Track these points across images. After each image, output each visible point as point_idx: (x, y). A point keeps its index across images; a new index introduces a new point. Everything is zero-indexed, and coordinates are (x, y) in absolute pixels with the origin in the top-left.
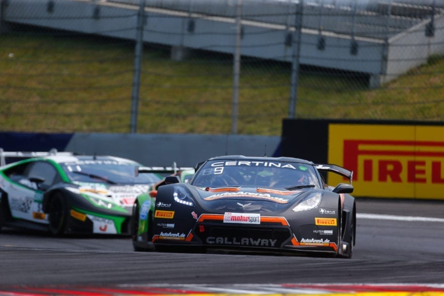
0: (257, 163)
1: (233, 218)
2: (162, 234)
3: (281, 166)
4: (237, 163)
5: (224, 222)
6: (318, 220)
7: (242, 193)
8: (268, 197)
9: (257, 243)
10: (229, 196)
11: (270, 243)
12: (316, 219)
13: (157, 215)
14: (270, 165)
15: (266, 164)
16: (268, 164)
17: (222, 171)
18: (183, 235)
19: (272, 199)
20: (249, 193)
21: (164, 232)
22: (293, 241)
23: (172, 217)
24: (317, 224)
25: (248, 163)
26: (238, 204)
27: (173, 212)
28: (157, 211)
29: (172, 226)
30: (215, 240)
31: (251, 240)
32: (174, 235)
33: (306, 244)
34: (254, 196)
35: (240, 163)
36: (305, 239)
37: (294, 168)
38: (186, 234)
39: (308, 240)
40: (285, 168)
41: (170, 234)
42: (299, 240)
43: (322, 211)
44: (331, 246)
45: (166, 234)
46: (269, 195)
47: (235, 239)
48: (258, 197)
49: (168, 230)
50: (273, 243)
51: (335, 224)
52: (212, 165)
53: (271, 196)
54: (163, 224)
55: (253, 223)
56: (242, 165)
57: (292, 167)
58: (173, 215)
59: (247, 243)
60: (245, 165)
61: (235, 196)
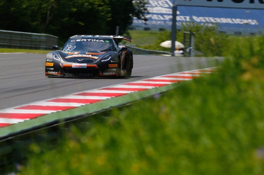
0: (89, 40)
1: (76, 66)
2: (49, 72)
3: (99, 41)
4: (81, 40)
5: (72, 67)
6: (110, 65)
7: (80, 55)
8: (90, 56)
9: (85, 75)
10: (75, 56)
11: (91, 75)
12: (109, 65)
13: (47, 64)
14: (94, 41)
15: (92, 41)
16: (93, 40)
17: (75, 44)
18: (57, 73)
19: (92, 57)
20: (83, 55)
21: (50, 71)
22: (100, 74)
23: (52, 66)
24: (109, 67)
25: (85, 40)
26: (78, 60)
27: (53, 64)
28: (47, 63)
29: (53, 69)
30: (69, 75)
31: (83, 74)
32: (53, 72)
33: (105, 75)
34: (84, 56)
35: (82, 40)
36: (105, 72)
37: (104, 42)
38: (58, 72)
39: (106, 73)
40: (100, 42)
41: (52, 72)
42: (103, 74)
43: (112, 61)
44: (116, 75)
45: (50, 72)
46: (91, 56)
47: (77, 74)
48: (86, 56)
49: (51, 71)
50: (92, 75)
51: (117, 66)
52: (71, 41)
53: (92, 56)
54: (49, 68)
55: (84, 67)
56: (83, 41)
57: (103, 41)
58: (53, 65)
59: (82, 75)
60: (84, 41)
61: (77, 56)
